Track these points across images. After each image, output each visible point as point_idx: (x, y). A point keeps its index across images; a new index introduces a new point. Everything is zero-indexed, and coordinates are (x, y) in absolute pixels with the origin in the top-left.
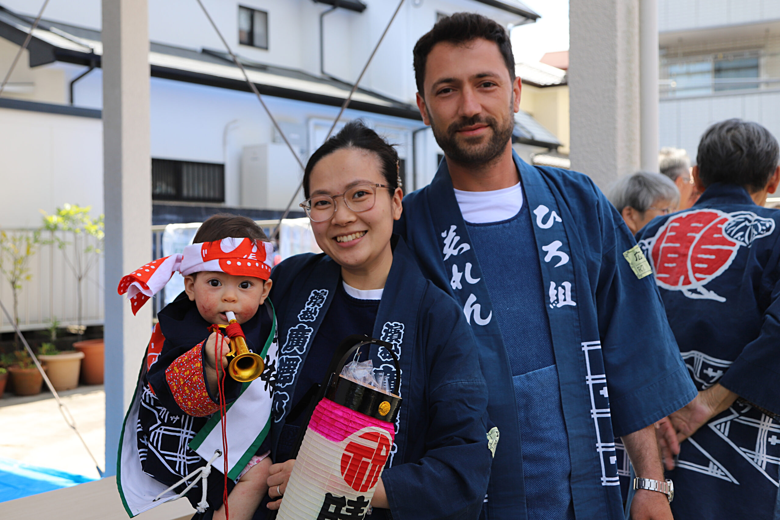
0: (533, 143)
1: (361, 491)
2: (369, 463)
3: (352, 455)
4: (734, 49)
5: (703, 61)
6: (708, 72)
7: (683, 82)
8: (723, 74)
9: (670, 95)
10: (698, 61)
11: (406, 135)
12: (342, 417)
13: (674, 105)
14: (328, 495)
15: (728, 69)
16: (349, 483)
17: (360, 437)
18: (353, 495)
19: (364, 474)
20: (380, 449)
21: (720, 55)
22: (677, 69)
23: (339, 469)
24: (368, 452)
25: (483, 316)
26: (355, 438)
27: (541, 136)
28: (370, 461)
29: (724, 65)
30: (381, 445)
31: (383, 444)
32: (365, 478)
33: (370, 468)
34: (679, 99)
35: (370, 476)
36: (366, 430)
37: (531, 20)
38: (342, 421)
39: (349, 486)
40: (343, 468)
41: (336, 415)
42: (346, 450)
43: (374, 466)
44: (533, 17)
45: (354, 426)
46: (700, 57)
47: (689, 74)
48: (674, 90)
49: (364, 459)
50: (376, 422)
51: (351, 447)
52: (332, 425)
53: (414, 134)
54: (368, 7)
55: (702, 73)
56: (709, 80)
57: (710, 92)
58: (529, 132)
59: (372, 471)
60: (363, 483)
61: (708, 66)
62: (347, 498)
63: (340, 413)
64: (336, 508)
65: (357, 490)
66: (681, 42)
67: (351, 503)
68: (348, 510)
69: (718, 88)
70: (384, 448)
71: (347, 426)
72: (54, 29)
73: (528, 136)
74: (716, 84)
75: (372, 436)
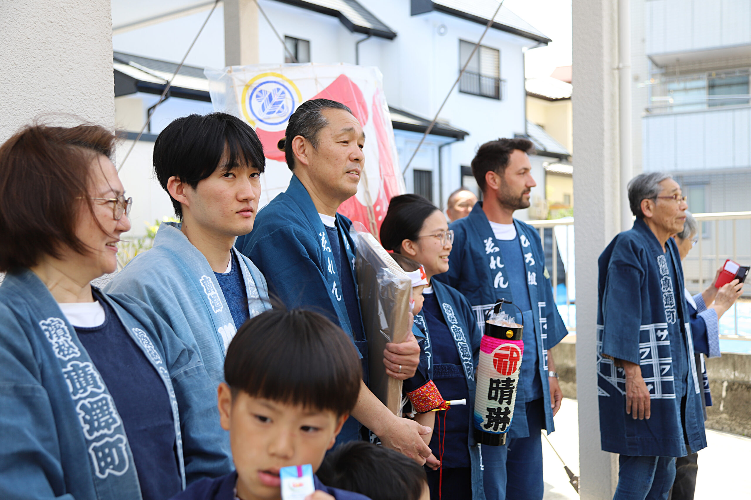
0: (545, 154)
1: (507, 375)
2: (507, 362)
3: (497, 359)
4: (727, 67)
5: (698, 79)
6: (703, 88)
7: (680, 98)
8: (717, 90)
9: (668, 111)
10: (693, 79)
11: (433, 150)
12: (489, 342)
13: (672, 119)
14: (491, 379)
15: (720, 86)
16: (500, 372)
17: (500, 349)
18: (504, 378)
19: (506, 367)
20: (512, 354)
21: (714, 73)
22: (675, 86)
23: (493, 366)
25: (504, 283)
26: (497, 350)
27: (552, 148)
28: (508, 360)
29: (718, 82)
31: (513, 351)
32: (508, 369)
33: (509, 363)
34: (676, 114)
35: (510, 367)
36: (502, 346)
37: (543, 44)
38: (490, 343)
39: (499, 374)
40: (495, 366)
41: (487, 341)
42: (494, 357)
43: (511, 363)
44: (545, 41)
45: (496, 345)
46: (695, 76)
47: (685, 90)
48: (671, 107)
49: (504, 360)
50: (507, 341)
51: (496, 355)
52: (486, 346)
53: (440, 148)
54: (398, 35)
55: (698, 89)
56: (703, 96)
57: (705, 107)
58: (541, 145)
59: (511, 365)
60: (507, 371)
61: (703, 83)
62: (501, 379)
63: (488, 340)
64: (496, 385)
65: (505, 375)
66: (679, 62)
67: (503, 381)
68: (503, 385)
69: (712, 104)
70: (514, 353)
71: (492, 346)
72: (132, 63)
73: (541, 148)
74: (709, 100)
75: (507, 348)
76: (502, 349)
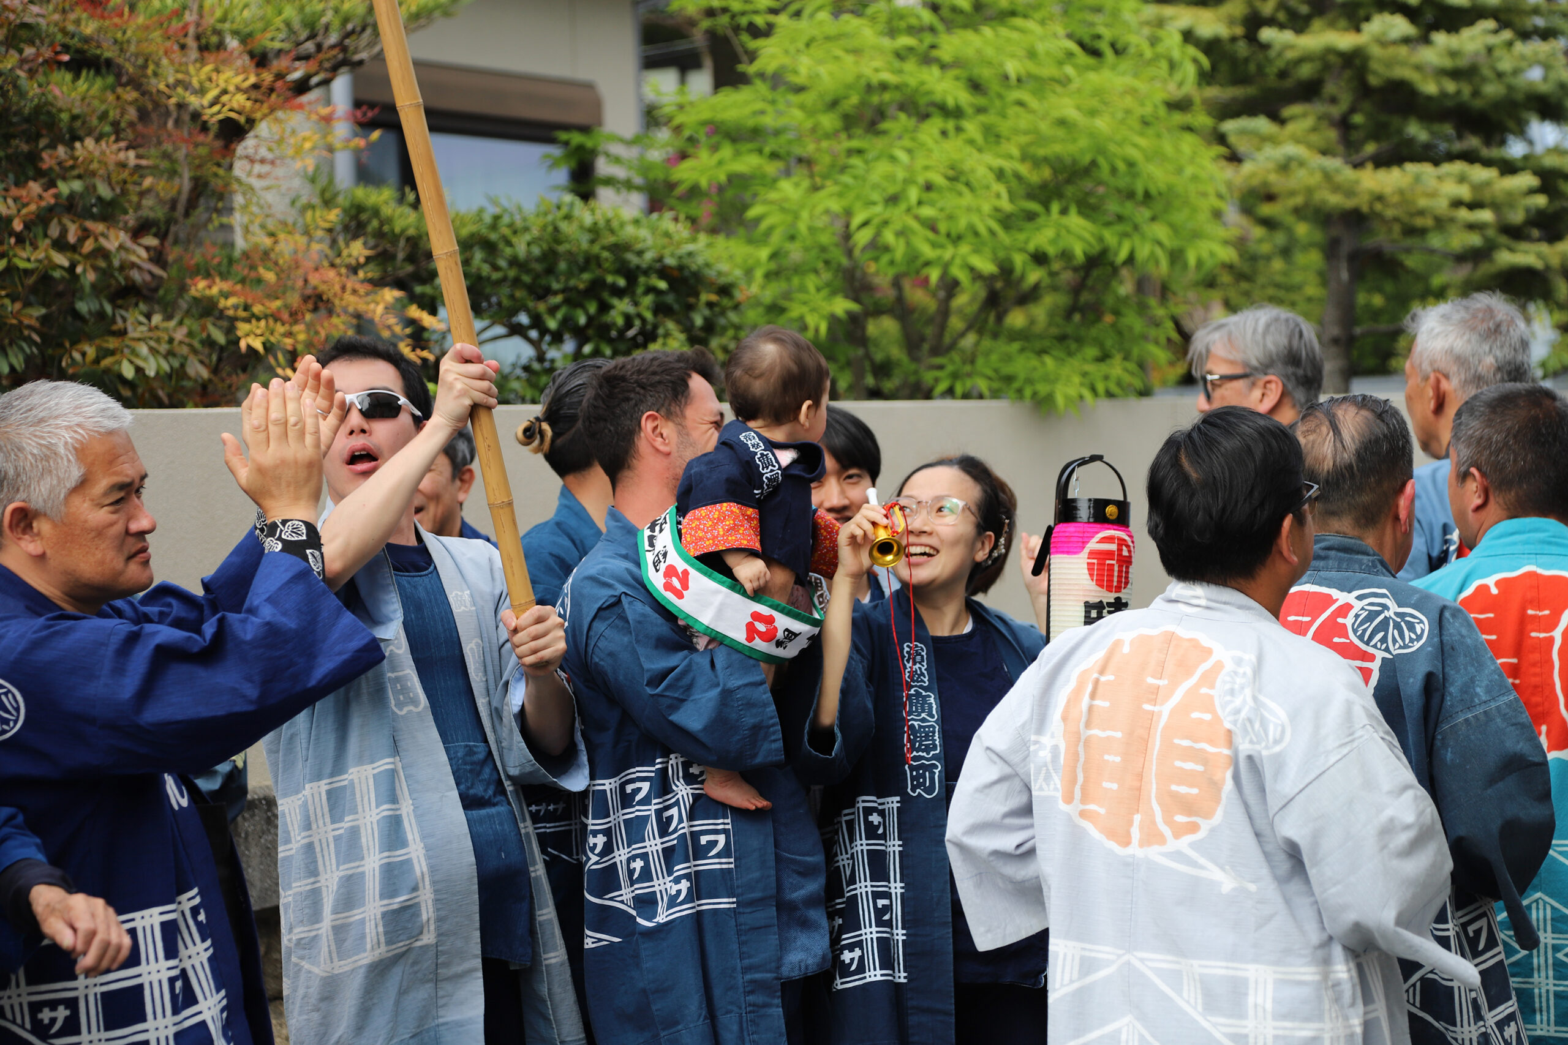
1: (1116, 592)
2: (1113, 565)
3: (1095, 561)
12: (1075, 532)
14: (1086, 603)
16: (1102, 586)
17: (1097, 543)
18: (1111, 598)
19: (1113, 576)
20: (1120, 550)
23: (1088, 577)
24: (1109, 554)
26: (1093, 545)
28: (1113, 562)
30: (1120, 546)
32: (1115, 579)
33: (1116, 568)
35: (1120, 577)
36: (1101, 536)
38: (1076, 535)
40: (1091, 575)
42: (1088, 559)
43: (1120, 567)
45: (1088, 536)
49: (1108, 562)
50: (1109, 525)
51: (1093, 554)
52: (1069, 542)
59: (1120, 571)
60: (1115, 584)
62: (1105, 601)
63: (1073, 530)
64: (1097, 613)
65: (1111, 591)
67: (1109, 605)
70: (1124, 548)
71: (1081, 538)
75: (1109, 539)
76: (1103, 540)
